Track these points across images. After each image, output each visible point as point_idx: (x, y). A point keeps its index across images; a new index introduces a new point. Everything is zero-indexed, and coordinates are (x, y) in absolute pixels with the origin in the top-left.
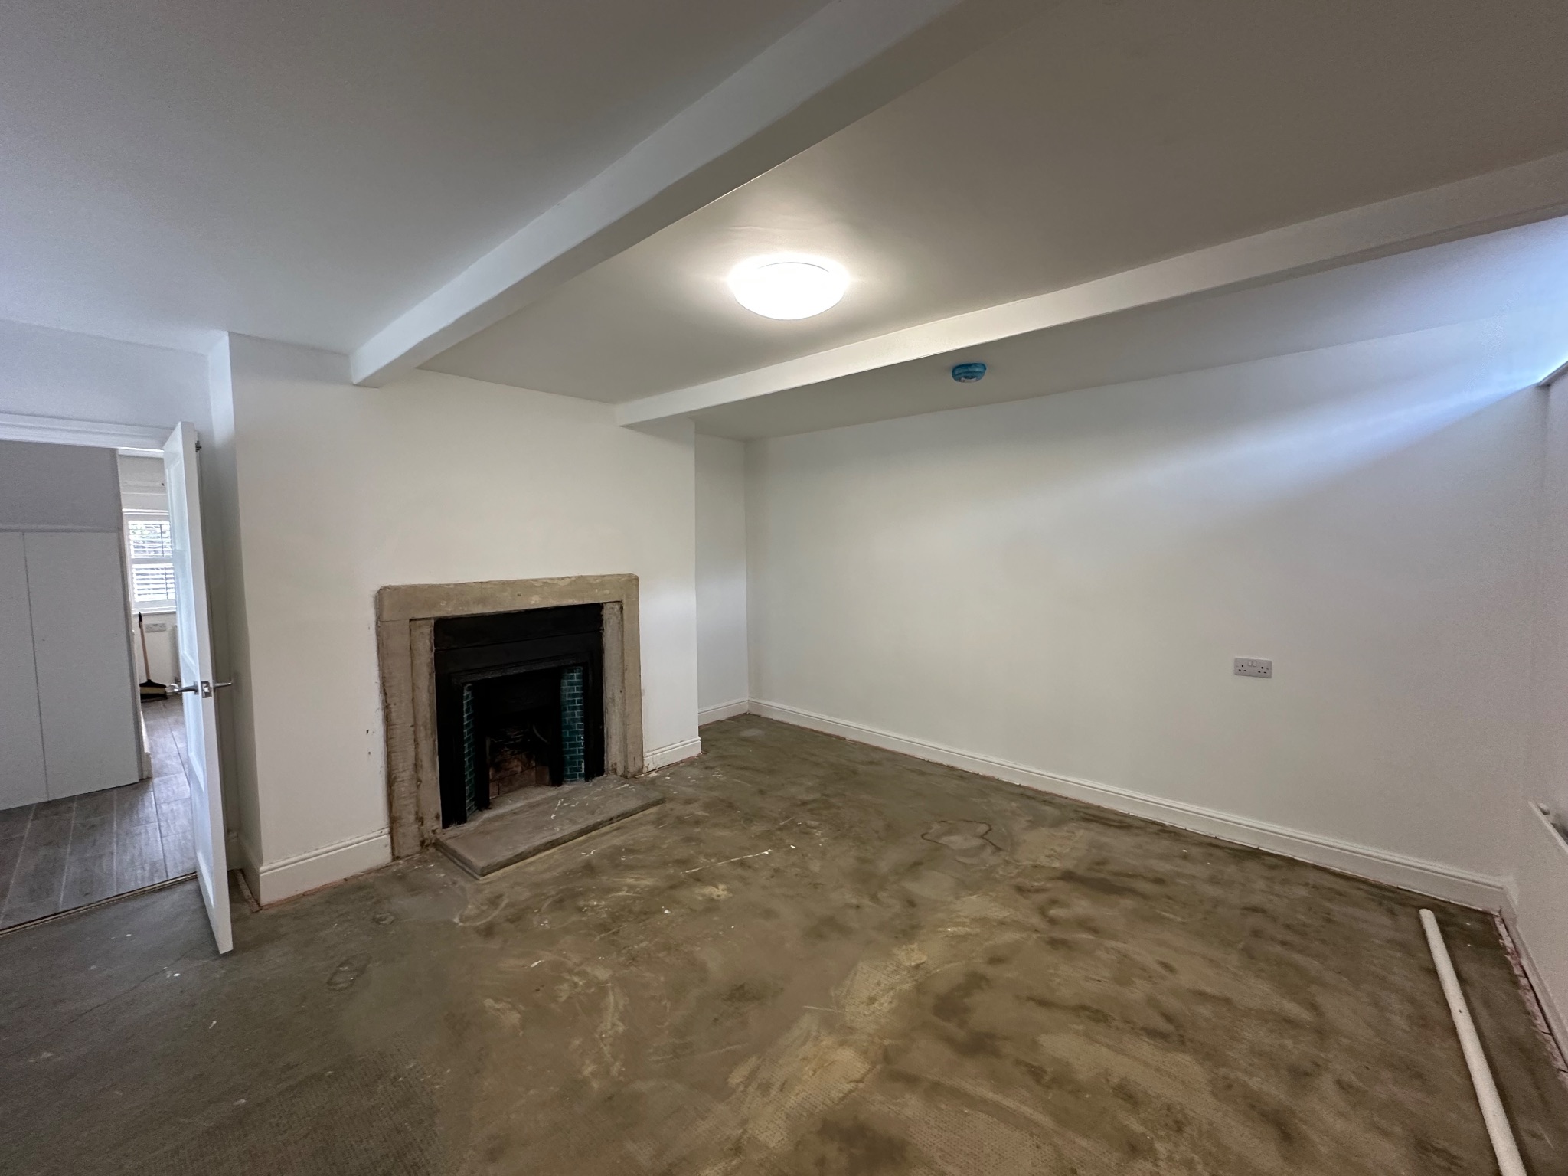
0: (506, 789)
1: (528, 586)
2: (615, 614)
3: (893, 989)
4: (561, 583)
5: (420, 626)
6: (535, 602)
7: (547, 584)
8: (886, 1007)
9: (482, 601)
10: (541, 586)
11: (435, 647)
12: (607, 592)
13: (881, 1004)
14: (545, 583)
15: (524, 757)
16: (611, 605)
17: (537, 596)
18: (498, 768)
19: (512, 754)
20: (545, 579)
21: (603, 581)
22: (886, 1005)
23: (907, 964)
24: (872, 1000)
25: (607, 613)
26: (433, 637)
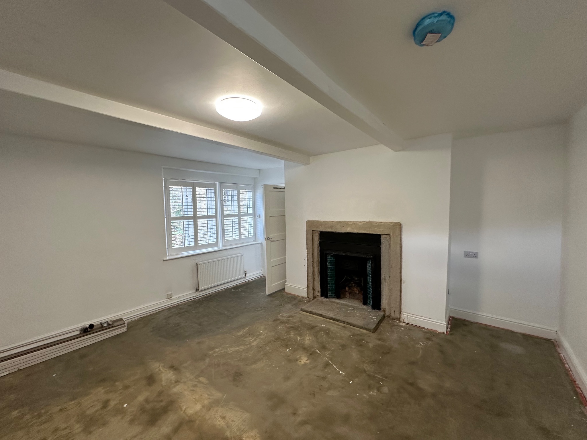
0: (352, 297)
1: (347, 224)
2: (387, 240)
3: (228, 427)
4: (360, 224)
5: (316, 233)
6: (349, 230)
7: (354, 224)
8: (217, 423)
9: (331, 227)
10: (352, 224)
11: (320, 239)
12: (382, 229)
13: (219, 421)
14: (353, 223)
15: (359, 288)
16: (385, 236)
17: (349, 228)
18: (350, 288)
19: (355, 285)
20: (353, 221)
21: (379, 225)
22: (219, 423)
23: (244, 435)
24: (223, 418)
25: (383, 239)
26: (319, 237)
